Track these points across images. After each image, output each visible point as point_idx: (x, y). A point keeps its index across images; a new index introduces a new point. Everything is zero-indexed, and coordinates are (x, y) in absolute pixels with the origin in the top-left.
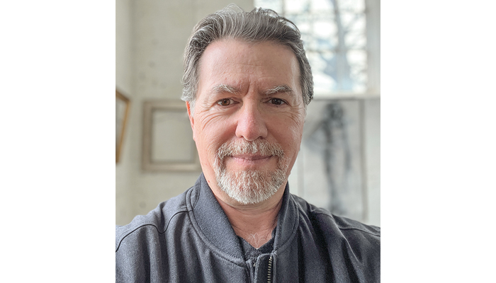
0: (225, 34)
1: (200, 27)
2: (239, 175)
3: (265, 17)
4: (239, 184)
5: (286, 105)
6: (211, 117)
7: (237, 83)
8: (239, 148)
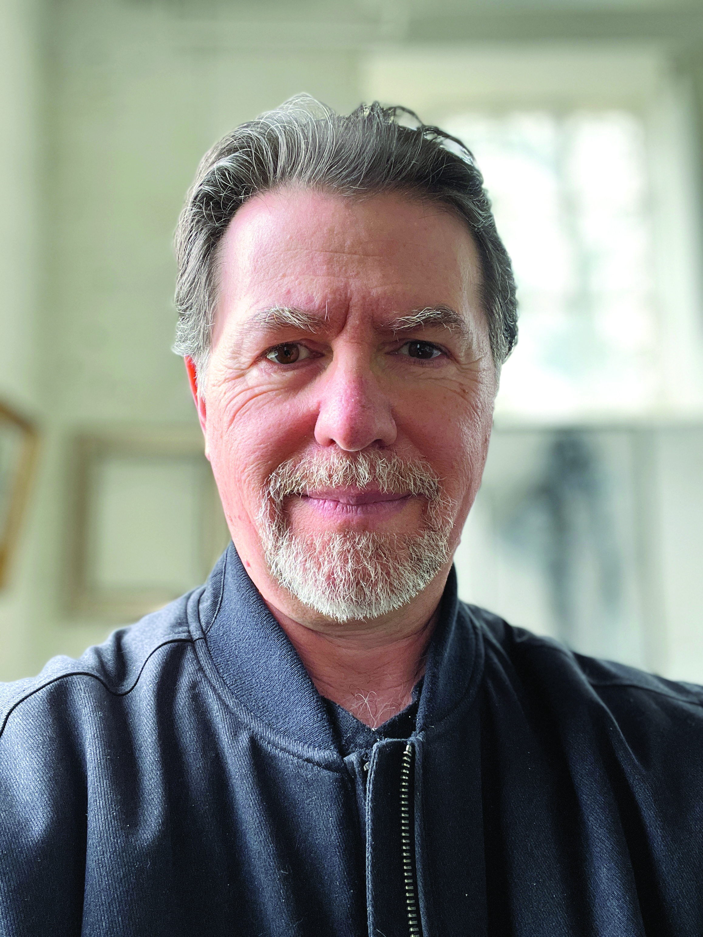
0: (283, 174)
1: (218, 158)
2: (325, 545)
3: (389, 128)
4: (326, 568)
5: (445, 361)
6: (249, 394)
7: (317, 301)
8: (323, 473)
